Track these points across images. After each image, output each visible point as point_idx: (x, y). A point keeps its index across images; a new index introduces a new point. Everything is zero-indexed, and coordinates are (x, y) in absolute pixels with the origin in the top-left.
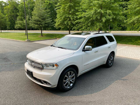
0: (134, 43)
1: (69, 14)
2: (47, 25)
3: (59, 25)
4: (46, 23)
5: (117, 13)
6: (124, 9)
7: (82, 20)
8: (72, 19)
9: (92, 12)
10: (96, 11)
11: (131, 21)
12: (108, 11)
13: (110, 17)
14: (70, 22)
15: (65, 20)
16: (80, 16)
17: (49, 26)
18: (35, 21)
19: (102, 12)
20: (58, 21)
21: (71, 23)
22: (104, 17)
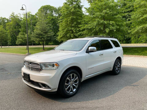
0: (141, 53)
1: (72, 27)
3: (61, 38)
4: (48, 37)
5: (120, 23)
6: (127, 19)
7: (85, 32)
8: (74, 31)
9: (95, 23)
10: (98, 21)
11: (136, 30)
12: (111, 22)
13: (114, 28)
14: (72, 34)
15: (67, 32)
16: (83, 28)
17: (51, 40)
19: (106, 22)
20: (60, 34)
21: (74, 35)
22: (107, 28)
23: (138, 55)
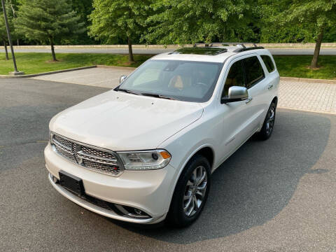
0: (292, 72)
2: (66, 30)
3: (101, 30)
4: (63, 26)
7: (165, 15)
8: (136, 13)
11: (290, 17)
13: (239, 9)
14: (131, 20)
15: (116, 15)
16: (159, 5)
17: (73, 34)
18: (31, 18)
21: (135, 22)
22: (223, 7)
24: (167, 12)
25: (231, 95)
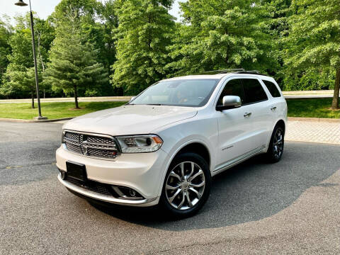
0: (312, 113)
2: (89, 79)
3: (122, 78)
4: (87, 75)
5: (265, 43)
6: (282, 33)
7: (183, 62)
8: (155, 61)
10: (216, 38)
11: (303, 59)
12: (246, 40)
13: (252, 54)
14: (151, 69)
16: (176, 53)
17: (96, 83)
18: (59, 69)
20: (119, 70)
21: (154, 70)
22: (237, 52)
23: (306, 116)
24: (184, 59)
25: (226, 103)
